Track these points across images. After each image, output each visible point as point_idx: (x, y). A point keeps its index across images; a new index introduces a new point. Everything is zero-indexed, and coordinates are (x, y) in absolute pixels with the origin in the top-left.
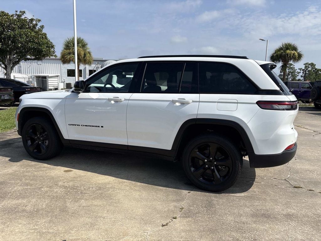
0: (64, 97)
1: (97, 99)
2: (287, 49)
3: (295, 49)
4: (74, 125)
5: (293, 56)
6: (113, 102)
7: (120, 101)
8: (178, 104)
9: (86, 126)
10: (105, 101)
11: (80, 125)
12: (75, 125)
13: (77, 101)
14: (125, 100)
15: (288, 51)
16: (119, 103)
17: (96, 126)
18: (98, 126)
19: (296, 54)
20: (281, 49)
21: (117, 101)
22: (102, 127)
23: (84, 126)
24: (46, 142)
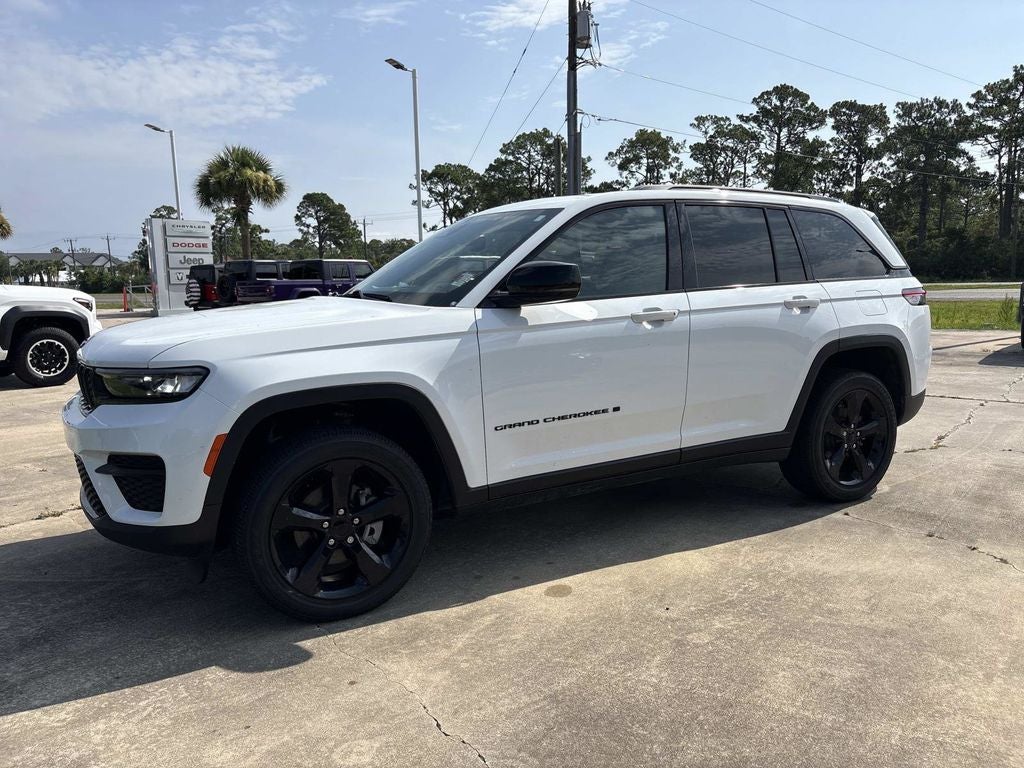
0: (466, 330)
1: (596, 321)
2: (243, 164)
3: (263, 167)
4: (514, 425)
5: (264, 187)
6: (646, 325)
7: (671, 317)
9: (563, 418)
10: (624, 323)
11: (541, 421)
12: (520, 425)
14: (680, 314)
15: (249, 172)
16: (666, 324)
17: (596, 412)
18: (604, 411)
19: (271, 183)
22: (616, 409)
23: (554, 419)
24: (372, 532)
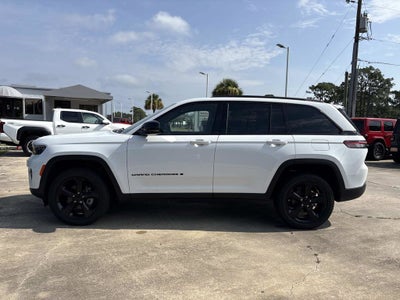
0: (124, 141)
2: (229, 85)
3: (235, 86)
4: (139, 175)
6: (196, 145)
8: (273, 145)
11: (150, 174)
12: (142, 175)
13: (145, 145)
14: (212, 142)
15: (230, 88)
16: (204, 146)
17: (173, 174)
18: (177, 174)
19: (237, 91)
20: (222, 85)
21: (202, 144)
22: (181, 174)
24: (89, 201)
